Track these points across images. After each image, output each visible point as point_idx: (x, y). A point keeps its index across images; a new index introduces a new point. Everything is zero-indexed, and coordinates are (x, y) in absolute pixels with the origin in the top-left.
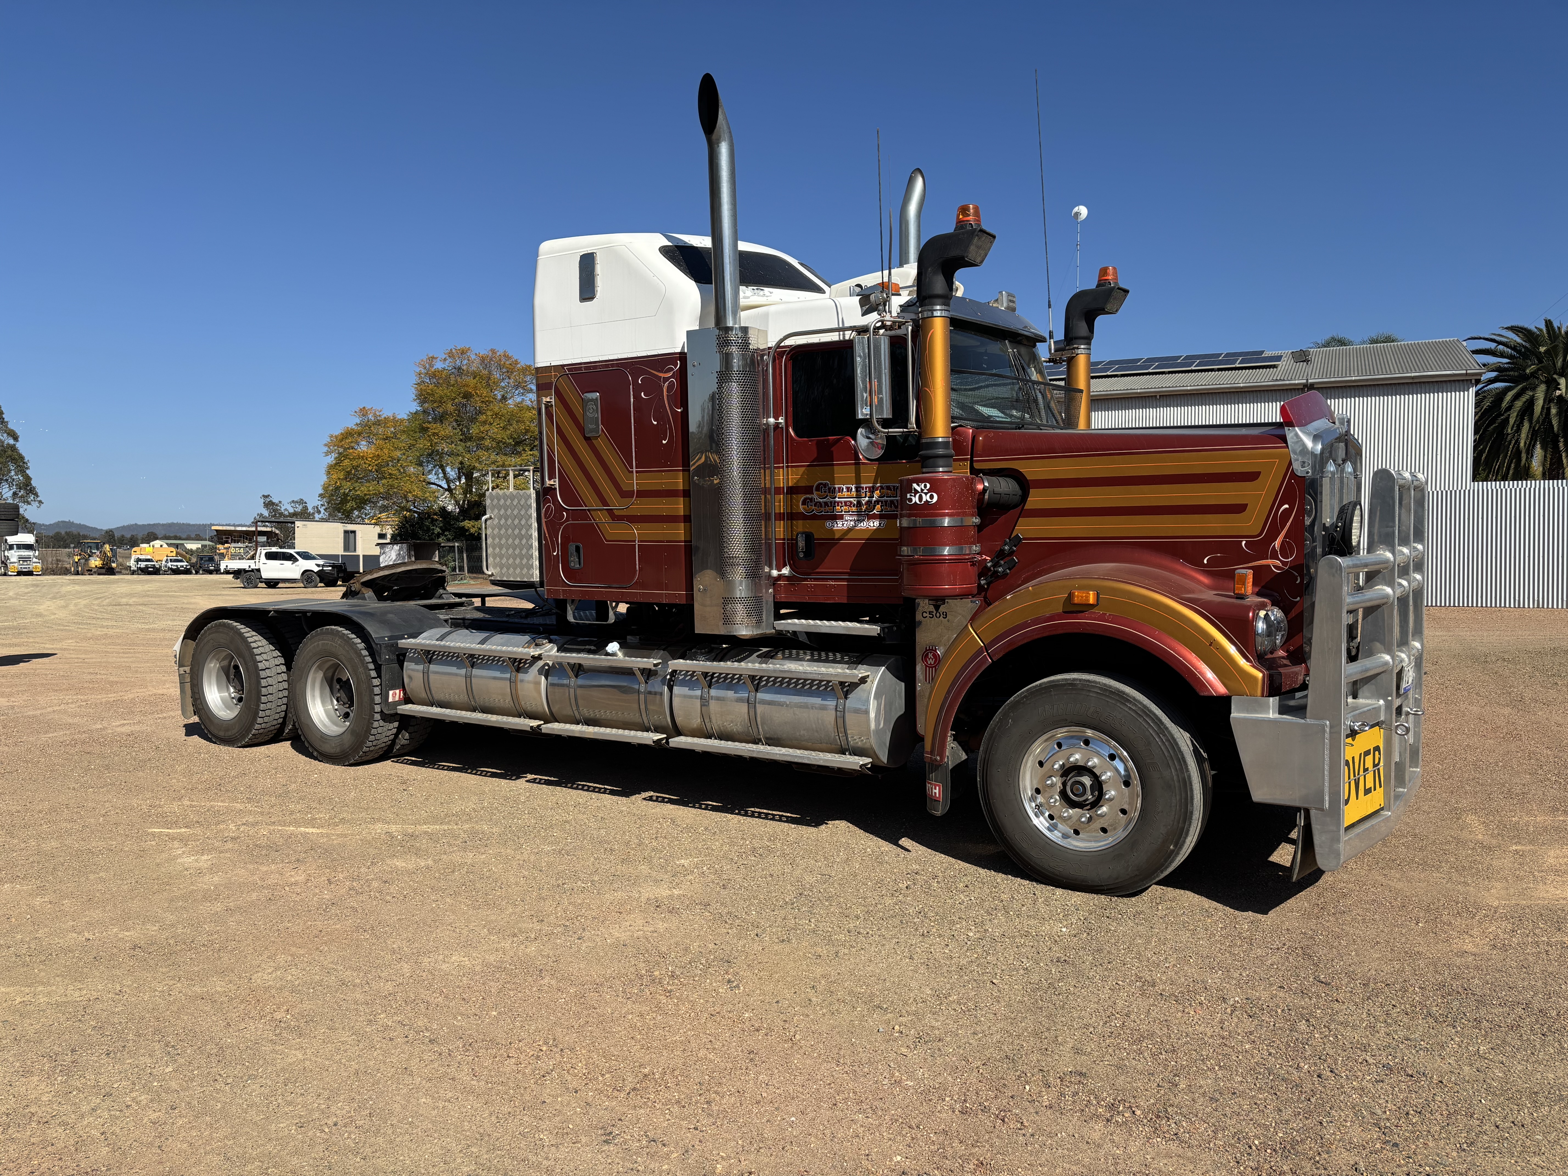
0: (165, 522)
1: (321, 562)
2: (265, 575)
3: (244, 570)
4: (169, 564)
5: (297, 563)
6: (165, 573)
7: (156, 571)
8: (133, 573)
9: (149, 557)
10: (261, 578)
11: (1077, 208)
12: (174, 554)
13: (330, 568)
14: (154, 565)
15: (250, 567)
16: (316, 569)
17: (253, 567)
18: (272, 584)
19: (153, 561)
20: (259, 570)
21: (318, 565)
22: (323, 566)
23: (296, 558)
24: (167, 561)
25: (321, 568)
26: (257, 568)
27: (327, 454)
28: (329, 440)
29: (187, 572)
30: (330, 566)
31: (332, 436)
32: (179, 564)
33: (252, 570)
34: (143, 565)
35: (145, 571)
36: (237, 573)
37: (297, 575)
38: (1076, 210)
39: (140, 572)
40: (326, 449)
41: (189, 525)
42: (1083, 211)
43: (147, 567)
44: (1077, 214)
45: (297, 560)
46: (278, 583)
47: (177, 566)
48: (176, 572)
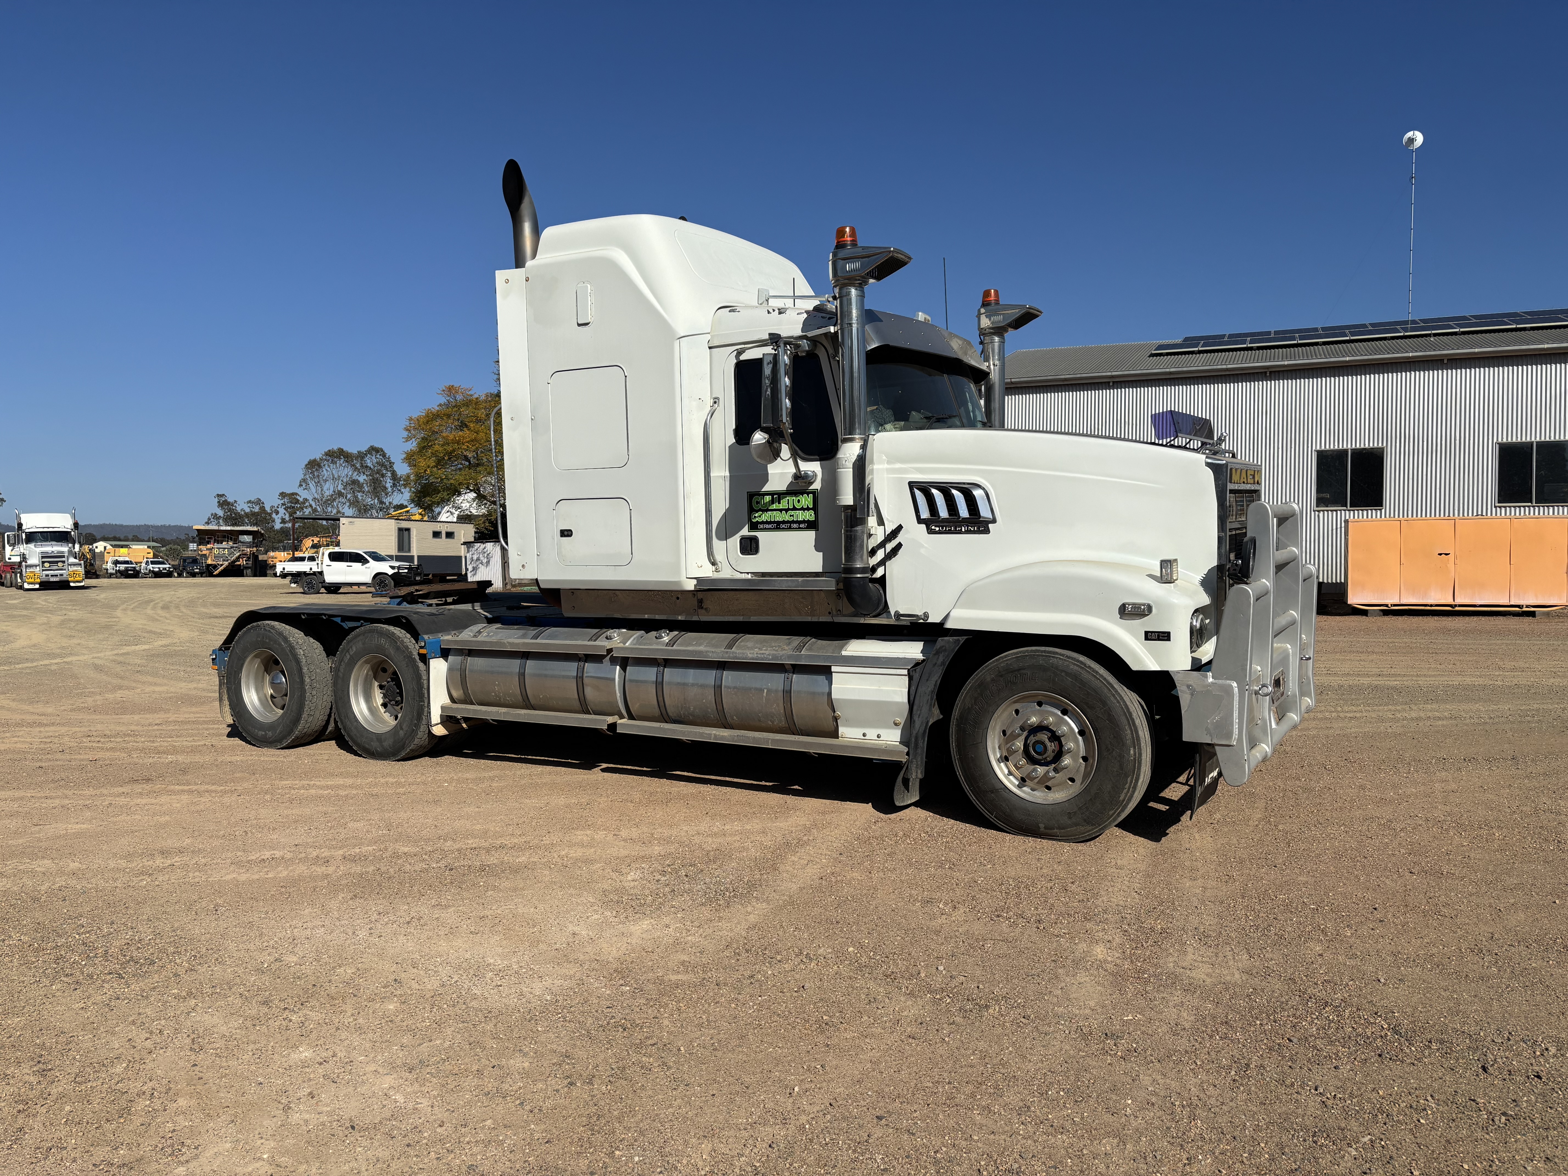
0: (96, 523)
1: (397, 564)
2: (329, 578)
3: (305, 573)
4: (151, 567)
5: (367, 565)
6: (145, 576)
7: (136, 574)
8: (110, 576)
9: (127, 559)
10: (324, 581)
11: (1412, 132)
12: (151, 555)
13: (406, 571)
14: (135, 568)
15: (311, 569)
16: (390, 572)
17: (315, 569)
18: (334, 589)
19: (132, 564)
20: (321, 573)
21: (393, 568)
22: (399, 568)
23: (366, 559)
24: (147, 563)
25: (396, 571)
26: (319, 570)
27: (408, 439)
28: (407, 423)
29: (169, 575)
30: (406, 568)
31: (411, 419)
32: (161, 566)
33: (314, 573)
34: (122, 567)
35: (125, 574)
36: (297, 577)
37: (368, 579)
38: (1410, 134)
39: (119, 575)
40: (405, 434)
41: (122, 526)
42: (1419, 138)
43: (127, 570)
44: (1411, 141)
45: (367, 562)
46: (339, 588)
47: (159, 568)
48: (158, 575)
